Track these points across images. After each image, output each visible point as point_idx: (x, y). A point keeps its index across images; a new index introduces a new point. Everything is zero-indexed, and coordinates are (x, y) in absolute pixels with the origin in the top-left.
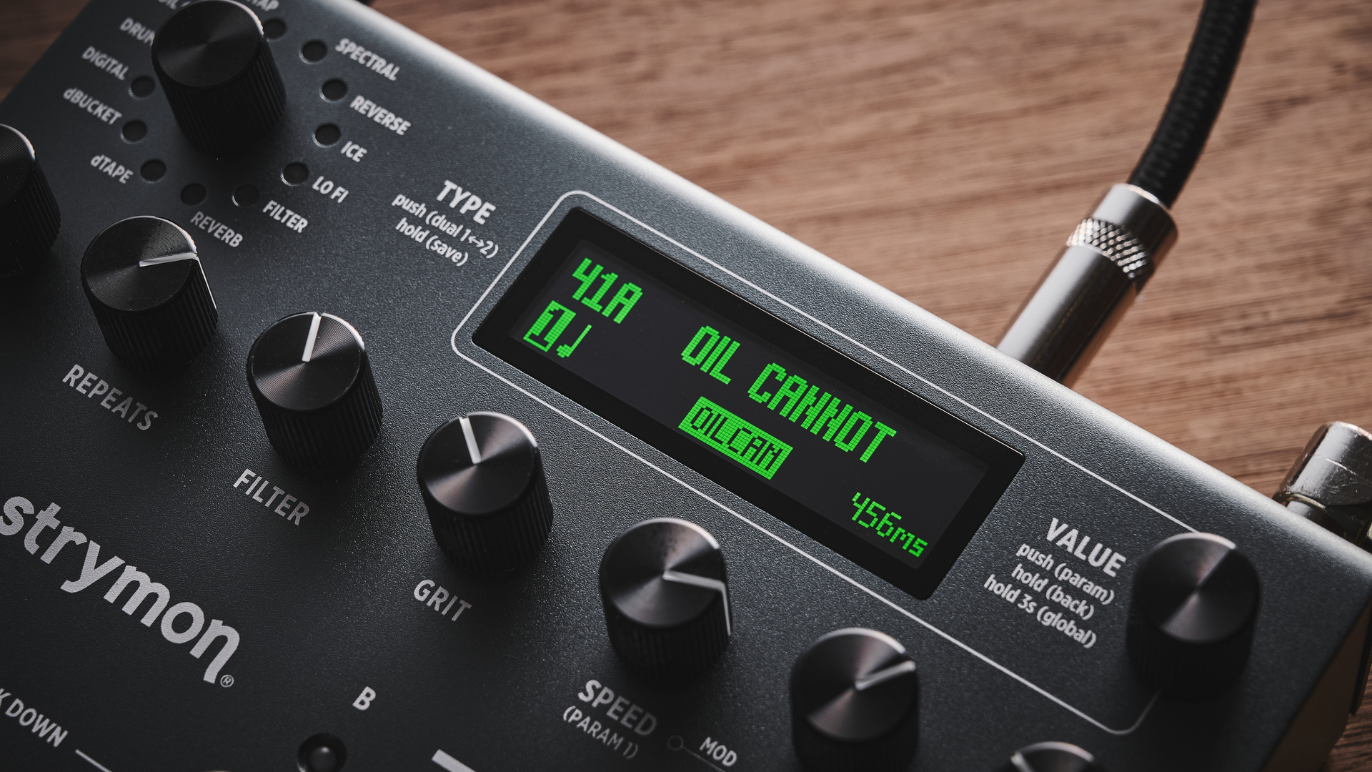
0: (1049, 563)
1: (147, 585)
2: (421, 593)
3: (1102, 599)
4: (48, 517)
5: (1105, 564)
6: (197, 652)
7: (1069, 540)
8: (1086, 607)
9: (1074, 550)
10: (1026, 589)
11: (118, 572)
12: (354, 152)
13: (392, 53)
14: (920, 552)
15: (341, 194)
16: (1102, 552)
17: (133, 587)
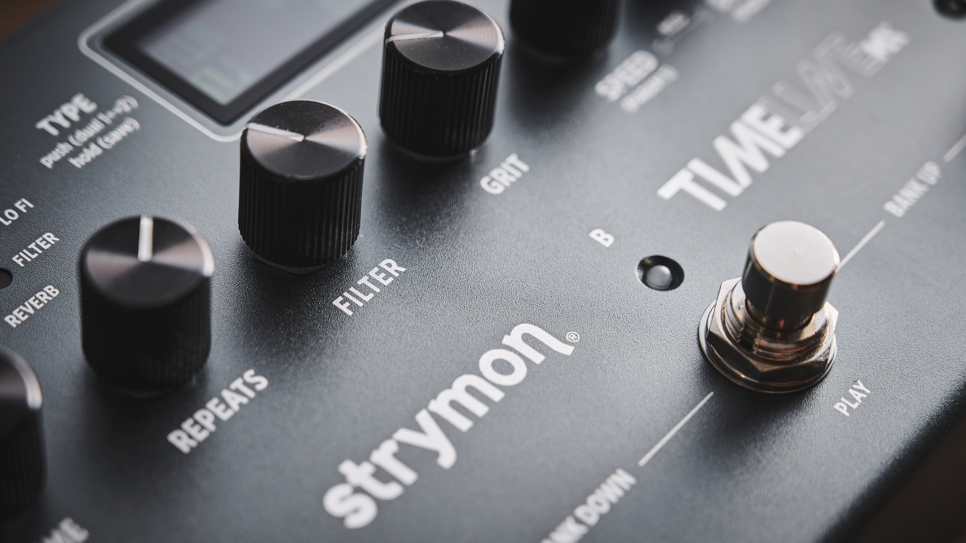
1: (458, 390)
2: (496, 188)
4: (357, 474)
6: (538, 358)
11: (435, 416)
15: (24, 204)
17: (455, 405)
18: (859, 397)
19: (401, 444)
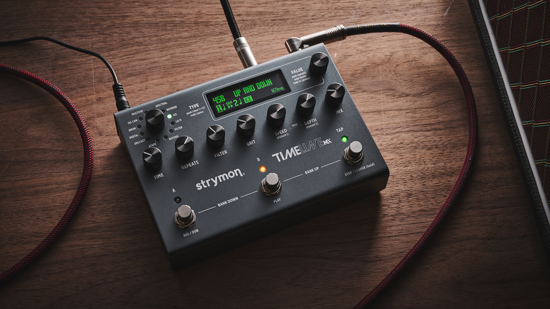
0: (296, 76)
1: (223, 176)
2: (248, 145)
3: (305, 73)
4: (203, 182)
6: (237, 175)
7: (295, 72)
8: (305, 76)
10: (298, 80)
11: (218, 178)
12: (175, 115)
13: (163, 101)
14: (283, 89)
15: (180, 120)
16: (299, 69)
17: (221, 177)
18: (278, 200)
19: (211, 180)
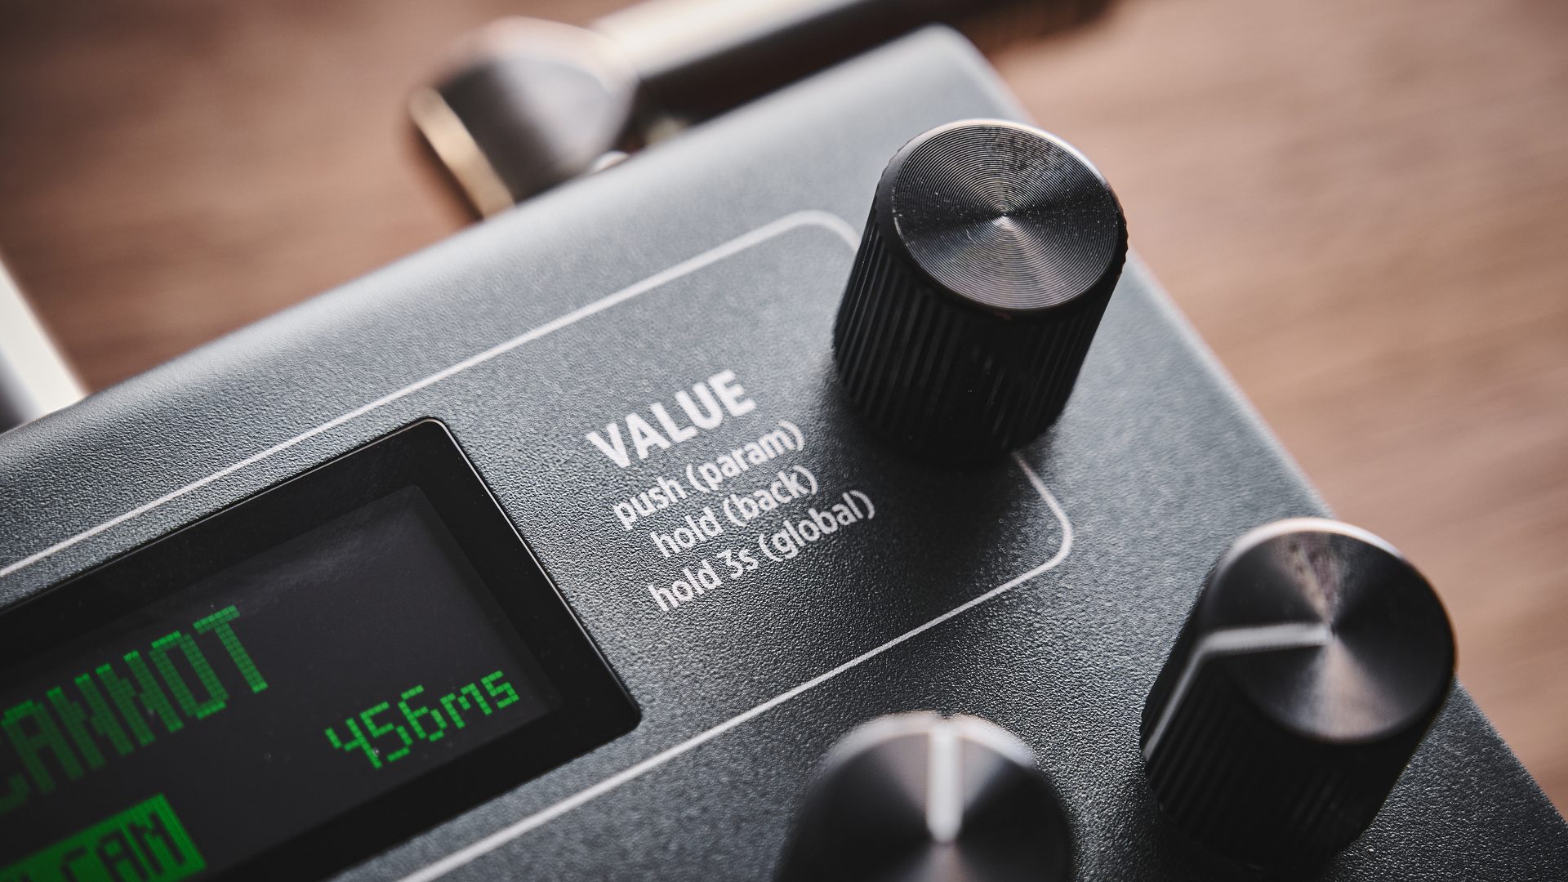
0: (673, 489)
3: (790, 446)
5: (722, 405)
7: (644, 435)
8: (794, 477)
9: (668, 437)
10: (707, 549)
14: (511, 692)
16: (696, 400)
